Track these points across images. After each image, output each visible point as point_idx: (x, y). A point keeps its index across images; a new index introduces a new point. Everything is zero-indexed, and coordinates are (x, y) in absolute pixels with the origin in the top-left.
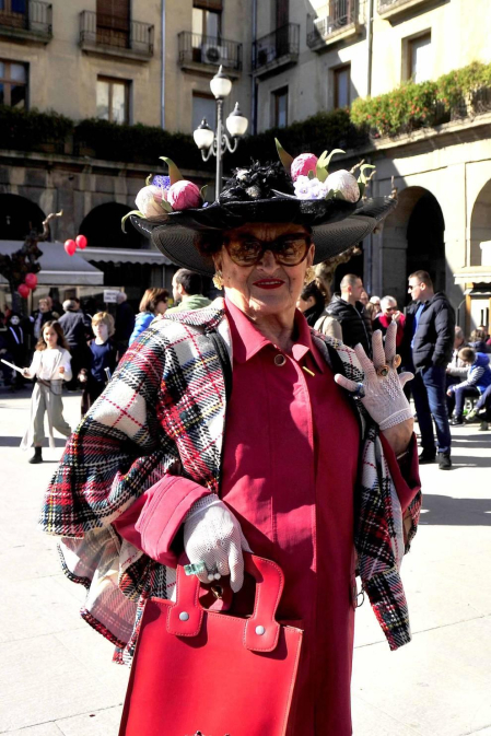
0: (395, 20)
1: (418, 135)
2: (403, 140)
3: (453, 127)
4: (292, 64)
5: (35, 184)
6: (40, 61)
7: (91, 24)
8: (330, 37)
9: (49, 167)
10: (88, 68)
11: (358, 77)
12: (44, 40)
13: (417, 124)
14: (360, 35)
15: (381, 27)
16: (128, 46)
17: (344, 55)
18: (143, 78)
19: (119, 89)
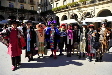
0: (56, 2)
1: (57, 12)
2: (56, 12)
3: (60, 11)
4: (48, 5)
5: (25, 16)
6: (25, 5)
7: (30, 1)
8: (50, 3)
9: (26, 14)
10: (30, 5)
11: (53, 7)
12: (25, 3)
13: (57, 11)
14: (53, 3)
15: (55, 2)
16: (33, 3)
17: (52, 5)
18: (34, 6)
19: (32, 7)
